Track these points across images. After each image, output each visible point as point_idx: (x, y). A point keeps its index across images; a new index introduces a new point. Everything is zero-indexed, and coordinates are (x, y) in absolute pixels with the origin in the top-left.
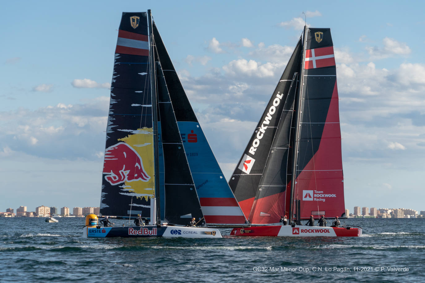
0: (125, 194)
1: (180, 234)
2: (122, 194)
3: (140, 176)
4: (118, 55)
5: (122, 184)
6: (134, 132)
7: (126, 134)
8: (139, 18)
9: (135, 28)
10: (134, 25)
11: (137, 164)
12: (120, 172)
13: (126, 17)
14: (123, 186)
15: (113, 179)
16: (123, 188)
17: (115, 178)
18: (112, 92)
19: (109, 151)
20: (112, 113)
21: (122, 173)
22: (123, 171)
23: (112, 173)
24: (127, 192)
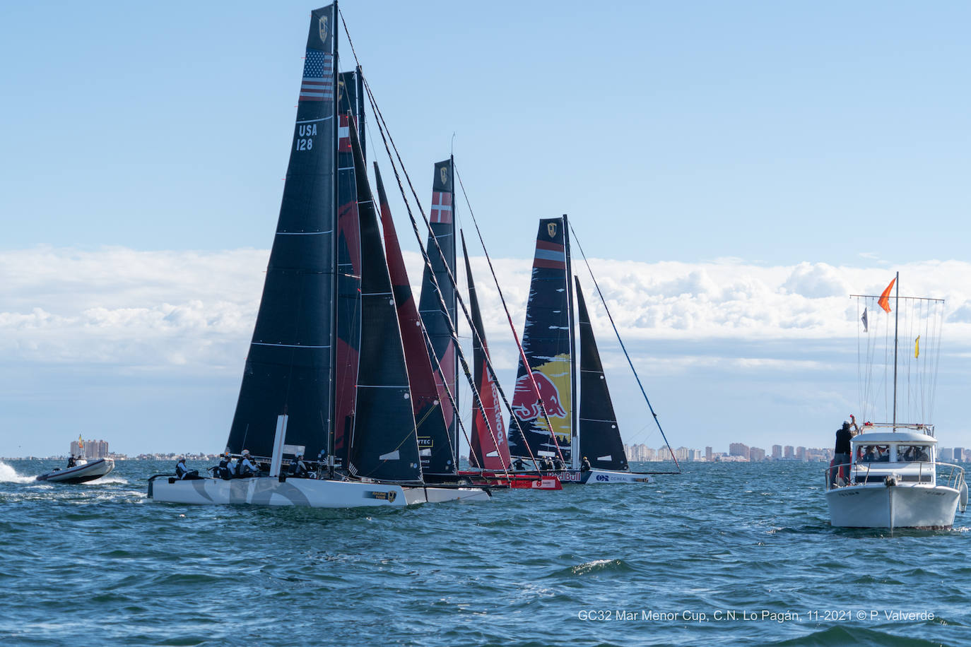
0: (537, 432)
1: (607, 480)
2: (533, 431)
3: (555, 411)
4: (536, 269)
5: (533, 420)
6: (551, 359)
7: (542, 362)
8: (556, 225)
9: (552, 236)
10: (552, 233)
11: (553, 398)
12: (533, 406)
13: (544, 224)
14: (535, 423)
15: (523, 413)
16: (534, 425)
17: (526, 412)
18: (527, 313)
19: (521, 381)
20: (527, 337)
21: (535, 407)
22: (536, 404)
23: (523, 406)
24: (539, 429)
